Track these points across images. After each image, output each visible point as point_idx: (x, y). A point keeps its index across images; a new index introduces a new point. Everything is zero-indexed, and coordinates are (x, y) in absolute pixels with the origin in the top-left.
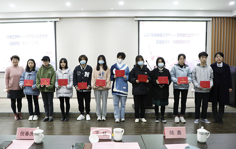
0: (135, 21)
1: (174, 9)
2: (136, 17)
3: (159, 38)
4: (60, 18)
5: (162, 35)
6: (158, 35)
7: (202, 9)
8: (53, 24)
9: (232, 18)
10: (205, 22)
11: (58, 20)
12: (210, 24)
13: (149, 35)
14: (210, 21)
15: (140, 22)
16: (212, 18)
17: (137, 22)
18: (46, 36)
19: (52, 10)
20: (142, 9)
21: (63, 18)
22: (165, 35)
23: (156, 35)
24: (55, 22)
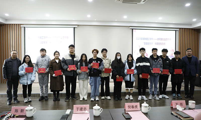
0: (130, 29)
1: (156, 22)
2: (131, 27)
3: (146, 41)
4: (78, 25)
5: (148, 39)
6: (145, 39)
7: (174, 23)
8: (73, 29)
9: (191, 29)
10: (175, 31)
11: (77, 26)
12: (178, 32)
13: (139, 39)
14: (177, 31)
15: (133, 30)
16: (179, 28)
17: (131, 30)
18: (68, 37)
19: (74, 19)
20: (136, 21)
21: (80, 25)
22: (149, 39)
23: (144, 39)
24: (74, 28)
